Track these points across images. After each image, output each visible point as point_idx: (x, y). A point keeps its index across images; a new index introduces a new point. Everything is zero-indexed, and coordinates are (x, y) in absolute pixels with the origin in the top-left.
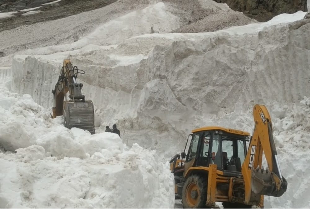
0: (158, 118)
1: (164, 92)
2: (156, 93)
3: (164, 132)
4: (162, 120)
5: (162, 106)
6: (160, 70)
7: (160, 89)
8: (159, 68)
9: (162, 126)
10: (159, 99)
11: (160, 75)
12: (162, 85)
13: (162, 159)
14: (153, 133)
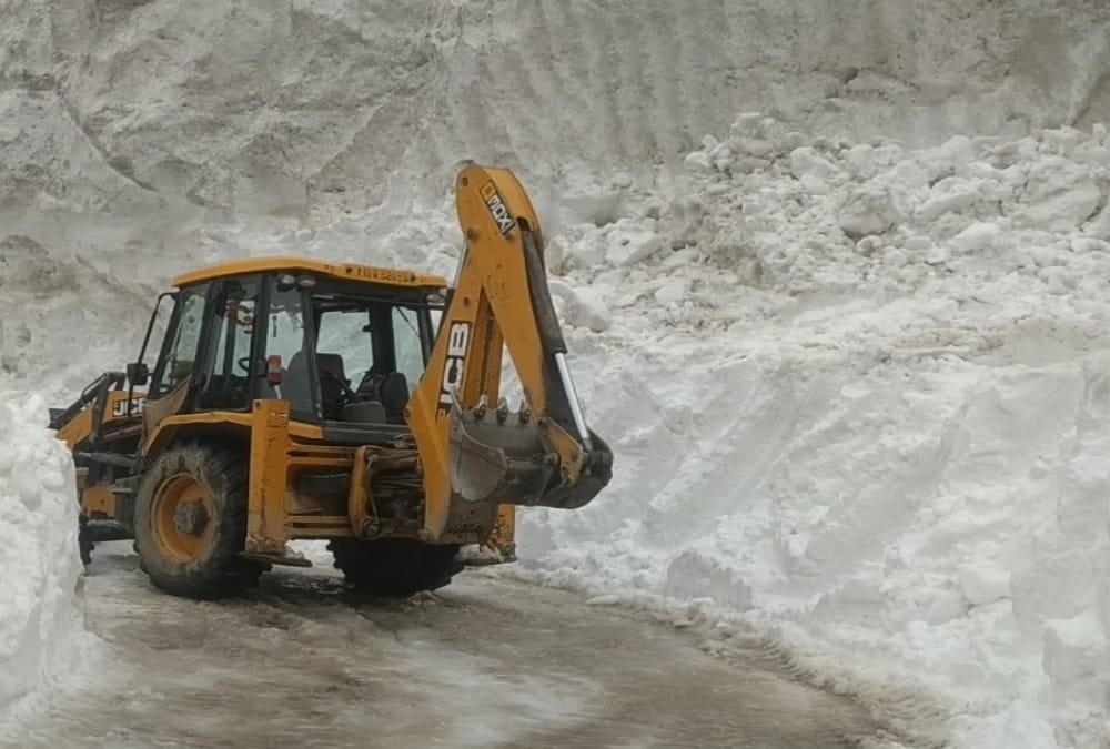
0: (27, 243)
1: (51, 138)
2: (8, 147)
3: (59, 295)
4: (48, 250)
5: (43, 195)
6: (28, 52)
7: (29, 131)
8: (23, 49)
9: (49, 273)
10: (28, 167)
11: (26, 76)
12: (39, 112)
13: (55, 395)
14: (11, 301)
